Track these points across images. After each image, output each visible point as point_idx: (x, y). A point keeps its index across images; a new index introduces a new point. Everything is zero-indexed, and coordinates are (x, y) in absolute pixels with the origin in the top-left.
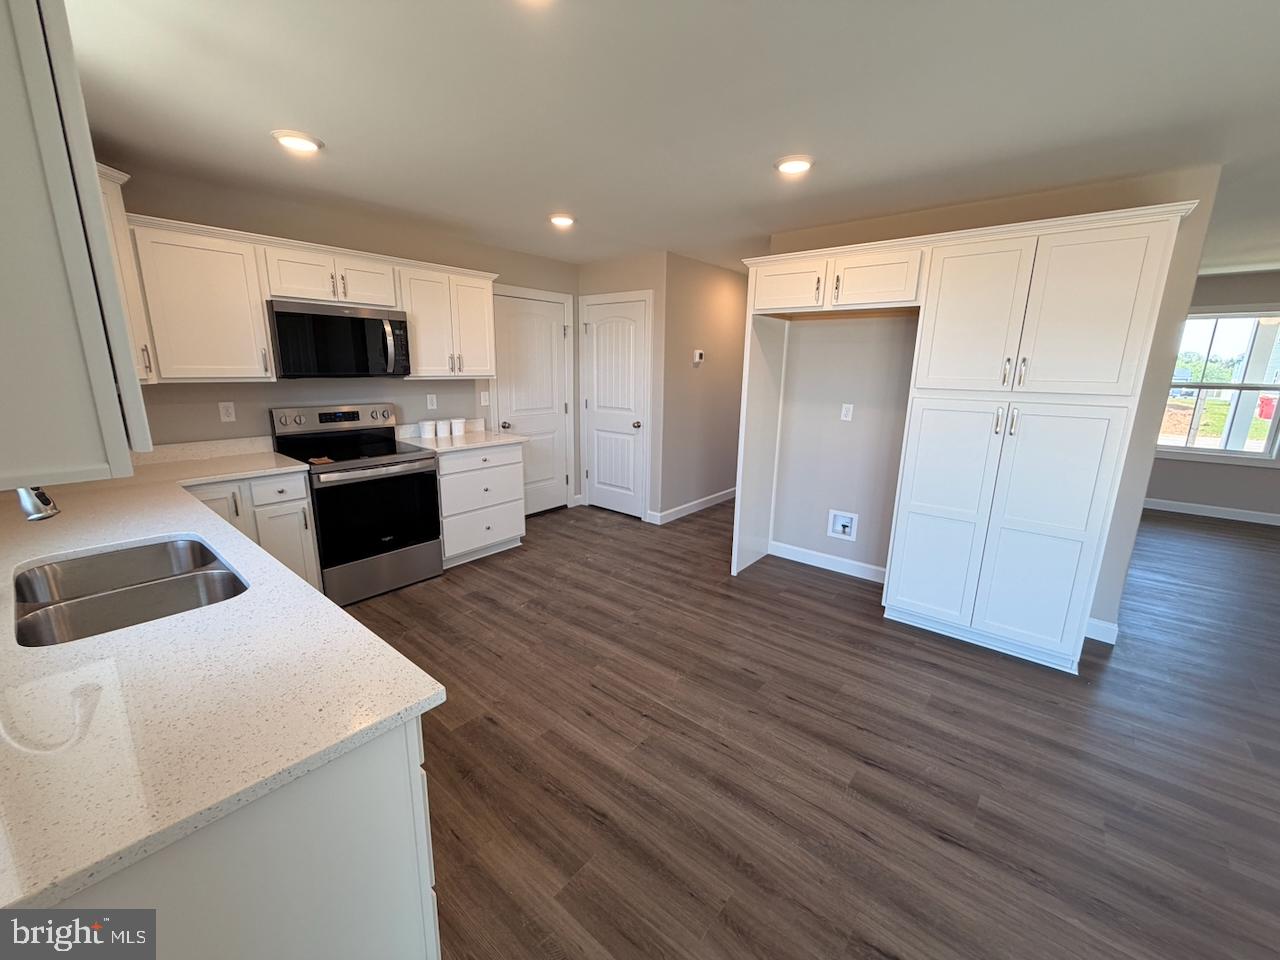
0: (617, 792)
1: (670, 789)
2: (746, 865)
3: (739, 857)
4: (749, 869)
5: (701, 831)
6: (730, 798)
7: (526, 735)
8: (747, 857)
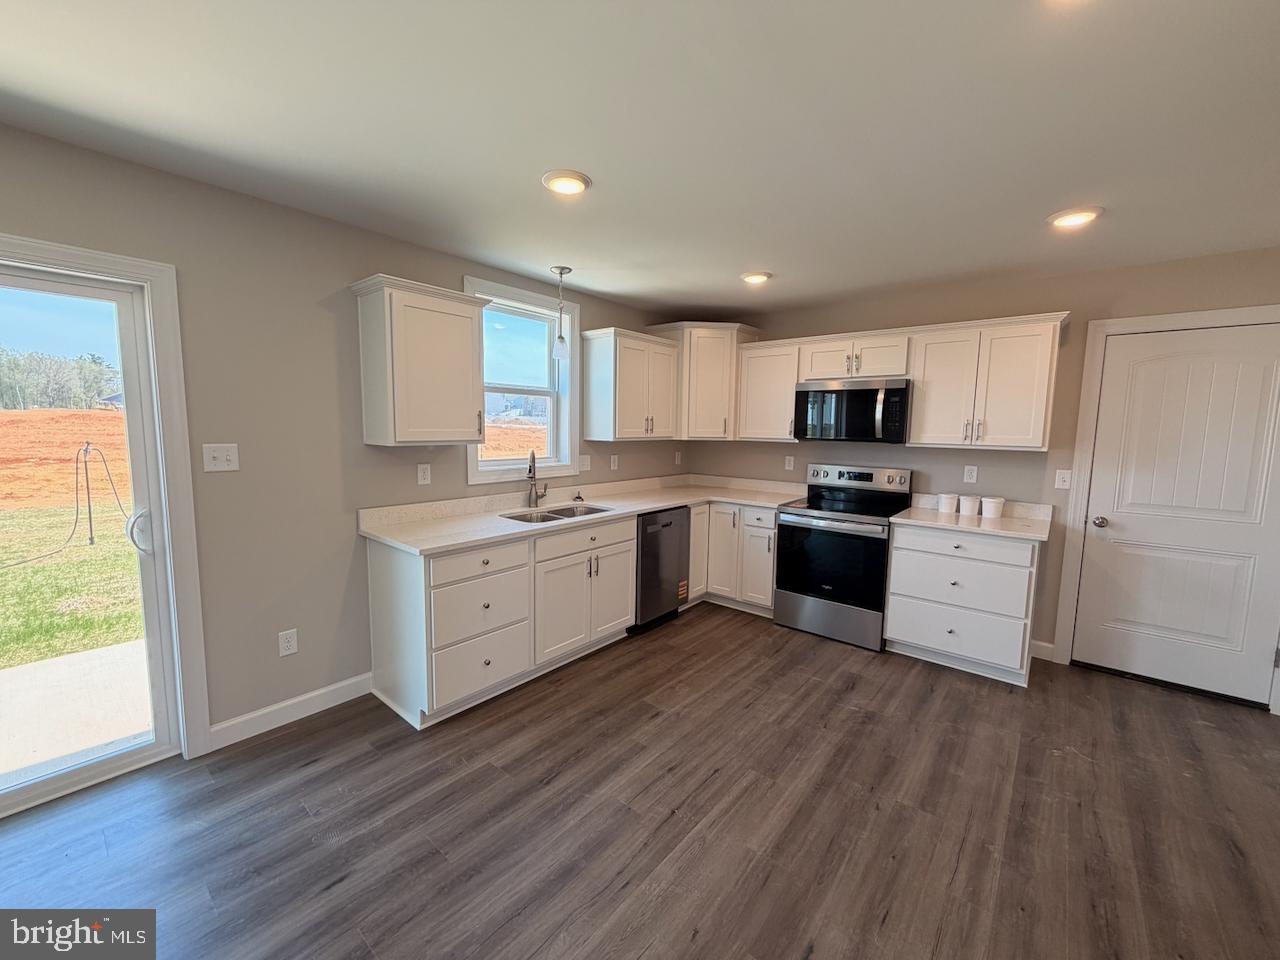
0: (570, 791)
1: (568, 827)
2: (471, 877)
3: (480, 872)
4: (465, 879)
5: (516, 847)
6: (548, 876)
7: (644, 732)
8: (477, 879)
